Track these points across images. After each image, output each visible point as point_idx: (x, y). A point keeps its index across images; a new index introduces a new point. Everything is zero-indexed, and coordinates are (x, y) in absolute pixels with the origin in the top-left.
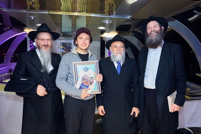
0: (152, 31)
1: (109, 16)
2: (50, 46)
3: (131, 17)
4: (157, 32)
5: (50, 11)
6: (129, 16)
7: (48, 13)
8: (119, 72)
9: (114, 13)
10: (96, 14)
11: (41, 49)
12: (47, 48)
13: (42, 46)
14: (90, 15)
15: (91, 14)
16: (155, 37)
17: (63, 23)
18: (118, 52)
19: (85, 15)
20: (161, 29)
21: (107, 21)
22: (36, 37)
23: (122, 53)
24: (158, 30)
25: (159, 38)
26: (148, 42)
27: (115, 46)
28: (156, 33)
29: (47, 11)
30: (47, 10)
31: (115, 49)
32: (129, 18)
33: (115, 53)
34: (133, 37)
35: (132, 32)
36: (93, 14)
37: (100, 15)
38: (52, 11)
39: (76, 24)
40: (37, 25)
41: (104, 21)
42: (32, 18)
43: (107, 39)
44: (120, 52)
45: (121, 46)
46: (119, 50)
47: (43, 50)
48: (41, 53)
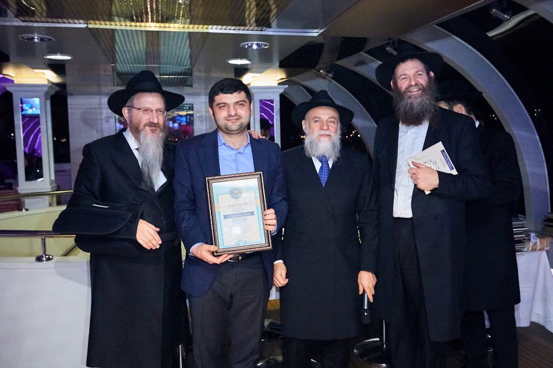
0: (411, 86)
1: (261, 30)
2: (162, 127)
3: (321, 31)
5: (92, 22)
6: (316, 31)
7: (85, 26)
8: (324, 179)
9: (274, 24)
10: (224, 27)
11: (143, 134)
12: (156, 130)
13: (145, 126)
14: (206, 31)
15: (210, 27)
17: (119, 52)
19: (187, 30)
21: (255, 43)
22: (128, 104)
23: (332, 135)
24: (422, 83)
25: (428, 102)
26: (402, 110)
27: (317, 119)
28: (421, 91)
29: (81, 21)
30: (82, 19)
31: (316, 126)
32: (316, 35)
34: (331, 81)
35: (328, 69)
36: (215, 27)
37: (233, 28)
38: (97, 22)
39: (159, 53)
40: (48, 57)
41: (246, 44)
42: (36, 40)
43: (253, 91)
44: (327, 133)
45: (330, 118)
46: (325, 128)
47: (146, 136)
48: (142, 141)
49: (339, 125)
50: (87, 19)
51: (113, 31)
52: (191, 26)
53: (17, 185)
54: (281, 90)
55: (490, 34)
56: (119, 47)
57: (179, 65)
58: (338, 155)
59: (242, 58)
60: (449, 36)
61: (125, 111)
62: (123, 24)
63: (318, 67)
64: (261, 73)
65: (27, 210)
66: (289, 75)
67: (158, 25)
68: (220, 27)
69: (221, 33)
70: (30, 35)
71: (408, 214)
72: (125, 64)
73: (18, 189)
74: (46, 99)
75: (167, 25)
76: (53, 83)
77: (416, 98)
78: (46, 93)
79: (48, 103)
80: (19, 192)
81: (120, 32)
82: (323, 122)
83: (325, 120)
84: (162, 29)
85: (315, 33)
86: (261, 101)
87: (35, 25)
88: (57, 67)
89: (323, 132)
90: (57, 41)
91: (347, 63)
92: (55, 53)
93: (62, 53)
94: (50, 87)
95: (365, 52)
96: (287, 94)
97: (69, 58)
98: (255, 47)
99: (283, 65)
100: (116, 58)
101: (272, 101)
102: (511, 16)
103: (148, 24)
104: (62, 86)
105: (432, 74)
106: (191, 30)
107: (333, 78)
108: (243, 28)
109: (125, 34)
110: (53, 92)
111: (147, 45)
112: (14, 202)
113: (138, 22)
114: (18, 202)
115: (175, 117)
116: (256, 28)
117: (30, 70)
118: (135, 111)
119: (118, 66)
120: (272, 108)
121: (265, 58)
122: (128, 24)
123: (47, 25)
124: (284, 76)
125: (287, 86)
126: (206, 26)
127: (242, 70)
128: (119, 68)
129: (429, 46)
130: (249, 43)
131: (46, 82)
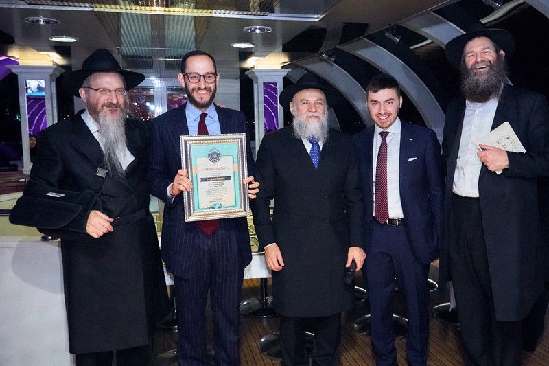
0: (477, 62)
1: (264, 15)
2: (122, 106)
3: (322, 17)
4: (491, 65)
5: (97, 5)
6: (316, 16)
7: (91, 9)
9: (277, 9)
10: (228, 12)
11: (101, 115)
12: (116, 111)
13: (102, 106)
14: (210, 15)
15: (214, 11)
16: (485, 77)
17: (124, 34)
18: (311, 114)
19: (191, 14)
20: (498, 56)
21: (258, 27)
22: (84, 85)
23: (320, 116)
24: (490, 60)
25: (494, 78)
26: (467, 87)
27: (305, 101)
28: (488, 68)
29: (87, 5)
30: (88, 3)
31: (304, 108)
32: (317, 20)
33: (304, 117)
34: (332, 65)
35: (330, 53)
36: (219, 11)
37: (237, 12)
38: (103, 6)
39: (164, 36)
40: (54, 39)
41: (249, 28)
42: (42, 23)
43: (257, 74)
44: (315, 114)
45: (317, 100)
46: (314, 110)
47: (105, 117)
50: (92, 2)
51: (119, 14)
52: (195, 10)
53: (23, 167)
54: (285, 73)
55: (484, 21)
56: (124, 31)
57: (184, 49)
59: (245, 41)
60: (443, 22)
61: (82, 92)
62: (128, 7)
63: (321, 51)
64: (264, 56)
66: (292, 58)
67: (163, 9)
68: (223, 11)
69: (224, 18)
70: (36, 18)
72: (131, 47)
73: (23, 170)
74: (51, 81)
75: (172, 9)
76: (58, 65)
78: (52, 75)
79: (54, 84)
80: (24, 173)
81: (125, 16)
82: (310, 104)
84: (167, 13)
85: (315, 18)
86: (264, 84)
87: (41, 7)
88: (62, 49)
90: (63, 23)
91: (346, 48)
92: (61, 35)
93: (68, 35)
94: (55, 69)
95: (366, 37)
96: (290, 77)
97: (74, 40)
98: (258, 31)
99: (286, 49)
100: (121, 41)
101: (276, 84)
102: (502, 5)
103: (153, 8)
104: (67, 68)
106: (196, 15)
107: (335, 62)
108: (246, 13)
109: (130, 17)
110: (58, 74)
111: (152, 28)
113: (142, 5)
115: (181, 100)
116: (259, 13)
117: (37, 52)
118: (92, 92)
119: (123, 48)
120: (275, 90)
121: (268, 43)
122: (133, 7)
123: (53, 8)
124: (287, 60)
125: (290, 69)
126: (209, 11)
127: (245, 55)
128: (124, 50)
129: (426, 31)
130: (253, 28)
131: (51, 64)
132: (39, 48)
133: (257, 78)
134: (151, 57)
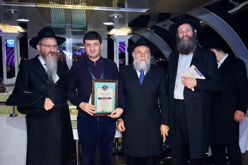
0: (184, 36)
1: (119, 9)
2: (56, 53)
3: (147, 10)
5: (38, 4)
6: (145, 10)
7: (35, 6)
8: (141, 81)
9: (126, 5)
10: (101, 7)
11: (47, 57)
12: (54, 55)
13: (48, 53)
15: (94, 7)
17: (52, 19)
21: (116, 15)
22: (39, 43)
27: (139, 52)
29: (34, 4)
30: (34, 3)
31: (139, 55)
32: (145, 11)
34: (153, 33)
35: (152, 28)
36: (97, 7)
37: (105, 8)
38: (41, 4)
39: (71, 19)
40: (18, 20)
41: (111, 16)
42: (12, 12)
43: (116, 38)
44: (144, 58)
45: (145, 51)
46: (143, 56)
47: (49, 58)
48: (47, 61)
49: (150, 54)
50: (36, 3)
51: (50, 8)
53: (3, 81)
54: (129, 37)
55: (230, 12)
57: (80, 25)
58: (149, 69)
59: (110, 22)
60: (210, 13)
61: (38, 47)
62: (53, 5)
63: (147, 27)
64: (119, 29)
65: (7, 92)
66: (133, 30)
68: (99, 7)
69: (99, 10)
70: (10, 10)
71: (182, 98)
73: (3, 82)
74: (17, 40)
76: (21, 33)
77: (186, 41)
78: (17, 37)
79: (18, 42)
80: (4, 84)
82: (142, 53)
83: (143, 52)
84: (74, 8)
85: (144, 11)
86: (120, 42)
87: (12, 5)
88: (23, 25)
89: (142, 58)
90: (23, 13)
91: (160, 25)
92: (22, 18)
93: (25, 18)
94: (19, 34)
95: (170, 20)
96: (132, 39)
97: (28, 21)
98: (116, 17)
99: (130, 25)
101: (125, 42)
102: (239, 4)
103: (65, 5)
104: (25, 34)
105: (196, 31)
107: (154, 32)
108: (110, 8)
109: (54, 10)
110: (21, 37)
112: (2, 89)
114: (3, 89)
115: (79, 49)
116: (116, 8)
117: (10, 26)
118: (43, 46)
120: (125, 45)
121: (121, 22)
122: (55, 5)
123: (18, 5)
124: (130, 31)
125: (132, 35)
126: (92, 7)
127: (110, 28)
128: (52, 26)
129: (200, 17)
130: (113, 15)
131: (17, 32)
132: (12, 24)
133: (115, 39)
134: (65, 29)
